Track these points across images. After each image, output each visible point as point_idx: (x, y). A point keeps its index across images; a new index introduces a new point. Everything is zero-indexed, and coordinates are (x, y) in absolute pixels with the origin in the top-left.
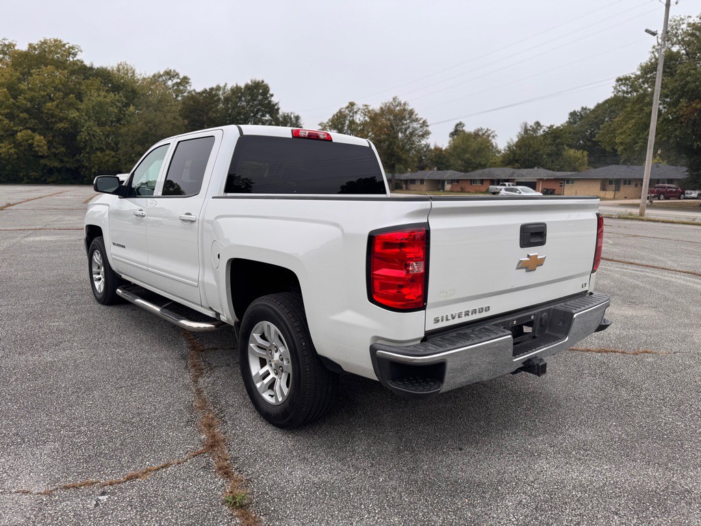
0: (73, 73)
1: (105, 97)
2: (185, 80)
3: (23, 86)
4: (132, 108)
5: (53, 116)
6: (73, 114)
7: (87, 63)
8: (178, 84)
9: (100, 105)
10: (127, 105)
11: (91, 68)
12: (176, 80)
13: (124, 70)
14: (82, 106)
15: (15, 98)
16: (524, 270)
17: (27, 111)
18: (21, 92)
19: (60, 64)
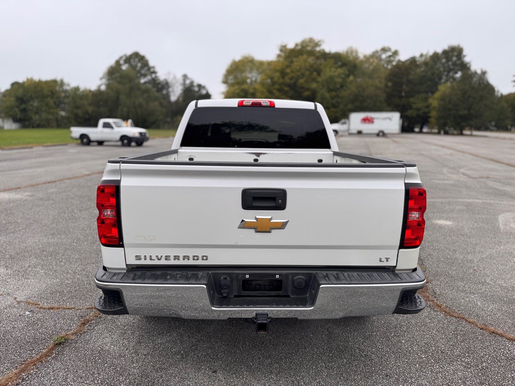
0: (318, 58)
1: (335, 72)
2: (396, 53)
3: (288, 71)
4: (351, 78)
5: (302, 88)
6: (314, 85)
7: (327, 50)
8: (390, 56)
9: (331, 78)
10: (348, 76)
11: (329, 54)
12: (389, 54)
13: (351, 51)
14: (320, 79)
15: (283, 78)
16: (253, 230)
17: (289, 86)
18: (287, 74)
19: (312, 53)
